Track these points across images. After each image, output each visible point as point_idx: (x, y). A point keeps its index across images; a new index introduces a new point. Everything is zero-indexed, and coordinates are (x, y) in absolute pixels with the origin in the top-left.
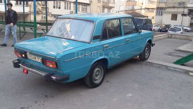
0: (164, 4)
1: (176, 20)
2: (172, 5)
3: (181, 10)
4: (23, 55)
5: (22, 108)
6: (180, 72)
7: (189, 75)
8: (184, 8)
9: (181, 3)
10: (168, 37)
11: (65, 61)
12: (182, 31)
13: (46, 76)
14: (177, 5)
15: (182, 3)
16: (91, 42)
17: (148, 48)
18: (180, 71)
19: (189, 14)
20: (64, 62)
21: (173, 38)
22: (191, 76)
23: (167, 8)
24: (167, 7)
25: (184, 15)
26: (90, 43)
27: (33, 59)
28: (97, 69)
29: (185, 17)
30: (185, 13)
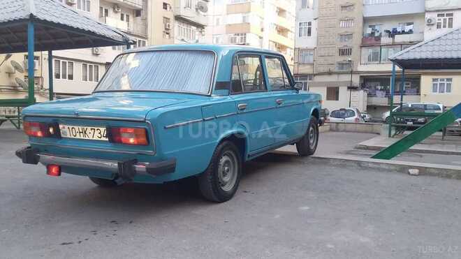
0: (308, 67)
1: (337, 99)
2: (326, 69)
3: (346, 78)
4: (51, 130)
5: (64, 244)
6: (390, 171)
7: (409, 173)
8: (352, 73)
9: (343, 64)
10: (331, 130)
11: (167, 126)
12: (356, 116)
13: (124, 164)
14: (335, 69)
15: (346, 64)
16: (211, 93)
17: (313, 127)
18: (387, 168)
19: (363, 86)
20: (165, 128)
21: (342, 131)
22: (412, 175)
23: (315, 75)
24: (315, 73)
25: (352, 88)
26: (210, 96)
27: (78, 137)
28: (224, 159)
29: (354, 93)
30: (355, 85)
